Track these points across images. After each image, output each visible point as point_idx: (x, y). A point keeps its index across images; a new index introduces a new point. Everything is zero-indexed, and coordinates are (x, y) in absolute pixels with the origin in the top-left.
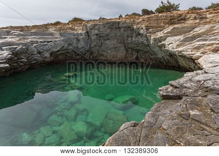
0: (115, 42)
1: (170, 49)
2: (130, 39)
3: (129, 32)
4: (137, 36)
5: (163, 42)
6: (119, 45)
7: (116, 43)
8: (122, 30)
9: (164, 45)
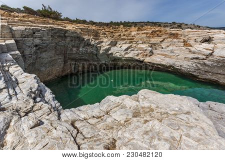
0: (51, 53)
1: (118, 56)
2: (74, 49)
3: (77, 42)
4: (84, 46)
5: (110, 52)
6: (57, 57)
7: (53, 56)
8: (68, 39)
9: (112, 54)
